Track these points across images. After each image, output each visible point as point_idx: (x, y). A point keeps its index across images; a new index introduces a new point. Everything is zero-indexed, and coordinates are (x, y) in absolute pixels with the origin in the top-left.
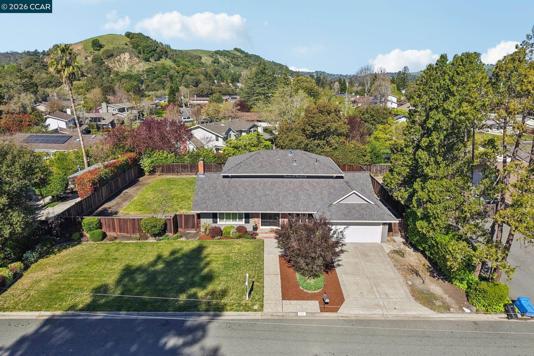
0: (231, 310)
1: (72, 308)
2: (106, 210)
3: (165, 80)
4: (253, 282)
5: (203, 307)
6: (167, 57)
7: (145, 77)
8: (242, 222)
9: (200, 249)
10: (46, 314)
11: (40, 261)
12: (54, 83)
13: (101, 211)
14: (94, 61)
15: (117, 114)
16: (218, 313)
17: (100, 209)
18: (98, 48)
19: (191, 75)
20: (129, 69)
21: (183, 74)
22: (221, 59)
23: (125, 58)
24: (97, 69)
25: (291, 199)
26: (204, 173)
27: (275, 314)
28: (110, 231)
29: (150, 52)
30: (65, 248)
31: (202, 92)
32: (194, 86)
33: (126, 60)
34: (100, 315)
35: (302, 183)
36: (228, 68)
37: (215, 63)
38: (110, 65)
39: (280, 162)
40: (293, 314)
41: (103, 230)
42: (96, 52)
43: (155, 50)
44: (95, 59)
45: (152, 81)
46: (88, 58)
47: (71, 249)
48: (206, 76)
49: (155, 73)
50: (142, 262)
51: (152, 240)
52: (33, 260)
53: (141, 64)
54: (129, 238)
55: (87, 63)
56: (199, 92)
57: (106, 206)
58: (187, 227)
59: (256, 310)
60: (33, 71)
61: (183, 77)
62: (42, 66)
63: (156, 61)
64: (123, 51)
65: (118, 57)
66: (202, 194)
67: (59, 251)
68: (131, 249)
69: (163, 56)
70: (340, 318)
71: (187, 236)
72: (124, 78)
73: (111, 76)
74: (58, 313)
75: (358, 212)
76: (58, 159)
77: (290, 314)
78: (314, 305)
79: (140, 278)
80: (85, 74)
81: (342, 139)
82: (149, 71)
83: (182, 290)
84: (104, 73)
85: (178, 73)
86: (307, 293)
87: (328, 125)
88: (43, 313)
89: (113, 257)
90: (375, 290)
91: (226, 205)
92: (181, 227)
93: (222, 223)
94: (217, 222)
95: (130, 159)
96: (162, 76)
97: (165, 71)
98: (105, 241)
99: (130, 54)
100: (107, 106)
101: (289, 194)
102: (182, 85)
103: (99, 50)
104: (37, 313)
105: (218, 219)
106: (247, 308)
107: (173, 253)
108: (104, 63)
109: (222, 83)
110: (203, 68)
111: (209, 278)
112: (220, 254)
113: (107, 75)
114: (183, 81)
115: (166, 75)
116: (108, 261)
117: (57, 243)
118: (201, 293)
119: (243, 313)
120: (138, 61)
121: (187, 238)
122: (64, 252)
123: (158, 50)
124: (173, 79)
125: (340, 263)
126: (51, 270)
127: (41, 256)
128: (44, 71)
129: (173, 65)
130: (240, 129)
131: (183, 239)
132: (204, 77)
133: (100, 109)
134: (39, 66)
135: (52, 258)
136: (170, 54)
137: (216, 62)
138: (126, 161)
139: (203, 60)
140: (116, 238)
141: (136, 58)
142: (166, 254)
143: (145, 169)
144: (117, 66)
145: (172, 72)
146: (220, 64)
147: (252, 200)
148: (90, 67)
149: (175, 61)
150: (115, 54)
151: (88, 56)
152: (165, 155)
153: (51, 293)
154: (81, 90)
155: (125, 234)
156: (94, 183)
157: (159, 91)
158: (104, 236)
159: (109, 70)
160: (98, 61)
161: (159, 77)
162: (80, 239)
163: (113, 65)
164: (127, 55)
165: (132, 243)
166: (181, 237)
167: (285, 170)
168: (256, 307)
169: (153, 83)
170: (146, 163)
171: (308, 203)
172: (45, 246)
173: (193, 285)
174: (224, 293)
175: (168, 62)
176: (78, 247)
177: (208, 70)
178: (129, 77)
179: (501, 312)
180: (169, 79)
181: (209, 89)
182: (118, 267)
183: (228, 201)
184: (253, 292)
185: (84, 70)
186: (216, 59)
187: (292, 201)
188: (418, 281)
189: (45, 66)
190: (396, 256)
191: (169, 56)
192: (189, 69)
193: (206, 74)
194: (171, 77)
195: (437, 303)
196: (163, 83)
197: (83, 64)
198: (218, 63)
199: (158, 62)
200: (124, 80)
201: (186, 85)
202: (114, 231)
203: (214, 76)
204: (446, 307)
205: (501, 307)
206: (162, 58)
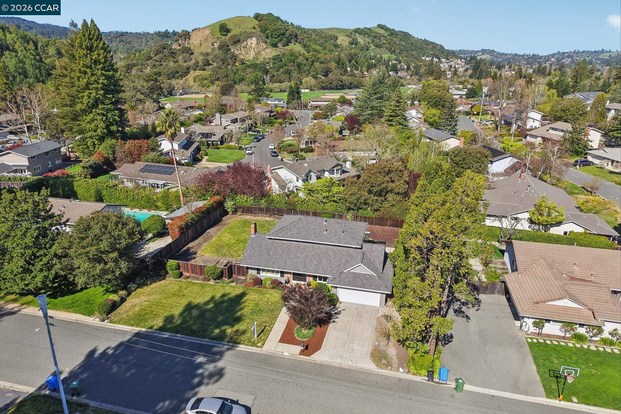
0: (243, 344)
1: (151, 328)
2: (188, 249)
3: (291, 69)
4: (266, 326)
5: (227, 339)
6: (296, 41)
7: (271, 66)
8: (278, 276)
9: (243, 295)
10: (136, 329)
11: (138, 290)
12: (180, 73)
13: (185, 250)
14: (220, 48)
15: (230, 125)
16: (235, 345)
17: (185, 248)
18: (225, 33)
19: (321, 63)
20: (255, 56)
21: (312, 62)
22: (361, 40)
23: (252, 44)
24: (222, 57)
25: (315, 263)
26: (255, 233)
27: (269, 351)
28: (185, 272)
29: (278, 36)
30: (155, 282)
31: (331, 83)
32: (323, 76)
33: (253, 46)
34: (166, 335)
35: (328, 250)
36: (368, 50)
37: (352, 44)
38: (236, 53)
39: (315, 229)
40: (281, 353)
41: (181, 271)
42: (223, 38)
43: (284, 34)
44: (222, 45)
45: (278, 71)
46: (215, 44)
47: (158, 283)
48: (338, 63)
49: (281, 61)
50: (198, 301)
51: (212, 282)
52: (133, 289)
53: (268, 50)
54: (197, 279)
55: (213, 50)
56: (327, 84)
57: (190, 245)
58: (239, 274)
59: (258, 347)
60: (162, 58)
61: (312, 65)
62: (170, 54)
63: (284, 46)
64: (250, 36)
65: (245, 43)
66: (250, 251)
67: (151, 283)
68: (196, 288)
69: (293, 41)
70: (310, 361)
71: (237, 281)
72: (249, 67)
73: (237, 64)
74: (143, 329)
75: (362, 281)
77: (279, 353)
78: (298, 349)
79: (195, 313)
80: (211, 62)
82: (276, 59)
83: (218, 326)
84: (230, 61)
85: (307, 60)
86: (298, 340)
88: (134, 328)
89: (183, 293)
90: (347, 345)
91: (265, 262)
92: (235, 274)
93: (263, 275)
94: (260, 274)
95: (215, 202)
96: (290, 64)
97: (293, 58)
98: (181, 279)
99: (257, 39)
100: (221, 117)
101: (315, 258)
102: (310, 74)
103: (226, 35)
104: (131, 328)
105: (261, 272)
106: (254, 344)
107: (223, 296)
108: (230, 50)
109: (356, 72)
110: (337, 53)
111: (238, 320)
112: (253, 301)
113: (232, 64)
114: (312, 69)
115: (294, 63)
116: (179, 296)
117: (151, 276)
118: (229, 331)
119: (250, 347)
120: (265, 46)
121: (237, 284)
122: (154, 285)
123: (287, 34)
124: (301, 67)
125: (336, 320)
126: (143, 298)
127: (139, 286)
128: (172, 59)
129: (303, 51)
130: (322, 169)
131: (234, 284)
132: (336, 65)
133: (214, 119)
134: (167, 53)
135: (146, 289)
136: (300, 37)
137: (354, 43)
138: (212, 205)
139: (339, 42)
140: (188, 277)
141: (263, 44)
142: (218, 296)
143: (228, 210)
144: (243, 53)
145: (300, 59)
146: (358, 45)
147: (285, 260)
148: (216, 55)
149: (305, 46)
150: (242, 39)
151: (215, 42)
152: (245, 199)
153: (140, 316)
154: (205, 81)
155: (195, 275)
156: (181, 229)
157: (284, 83)
158: (181, 275)
159: (234, 58)
160: (224, 47)
161: (285, 65)
162: (165, 275)
163: (239, 52)
164: (254, 41)
165: (198, 283)
166: (233, 282)
167: (316, 237)
168: (259, 345)
169: (279, 72)
170: (229, 205)
171: (327, 268)
172: (142, 279)
173: (226, 323)
174: (244, 332)
176: (163, 281)
177: (342, 55)
178: (254, 66)
179: (424, 375)
180: (297, 68)
181: (339, 80)
182: (184, 302)
183: (268, 259)
184: (262, 334)
185: (210, 58)
186: (354, 39)
187: (315, 264)
188: (384, 342)
189: (173, 54)
190: (383, 320)
191: (298, 40)
192: (319, 55)
193: (339, 61)
194: (299, 66)
195: (384, 361)
196: (290, 73)
197: (210, 51)
198: (356, 44)
199: (286, 48)
200: (248, 70)
201: (314, 75)
202: (188, 272)
203: (347, 63)
204: (389, 365)
205: (424, 372)
206: (290, 42)
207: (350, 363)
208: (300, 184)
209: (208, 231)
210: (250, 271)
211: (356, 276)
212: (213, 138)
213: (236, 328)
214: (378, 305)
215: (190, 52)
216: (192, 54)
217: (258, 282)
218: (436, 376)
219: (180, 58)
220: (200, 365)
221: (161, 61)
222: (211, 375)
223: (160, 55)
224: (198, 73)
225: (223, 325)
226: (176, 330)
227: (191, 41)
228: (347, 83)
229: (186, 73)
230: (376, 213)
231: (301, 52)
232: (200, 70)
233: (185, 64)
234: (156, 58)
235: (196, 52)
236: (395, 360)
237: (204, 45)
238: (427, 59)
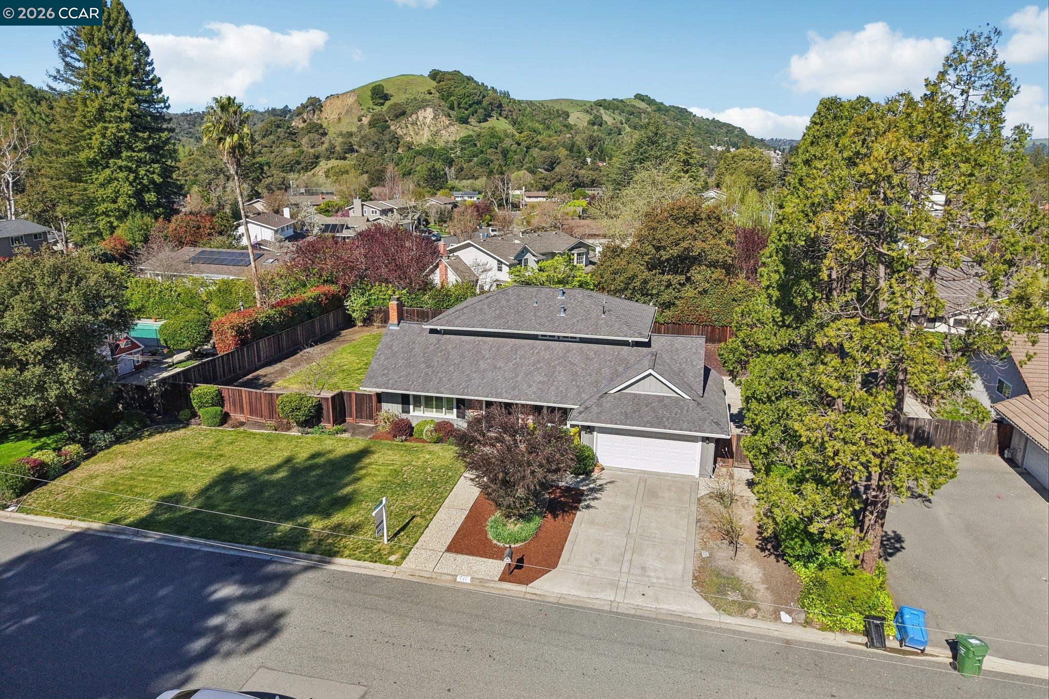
0: (349, 556)
1: (116, 521)
2: (257, 378)
3: (492, 157)
4: (414, 517)
5: (309, 545)
6: (500, 115)
7: (458, 153)
8: (451, 416)
9: (364, 453)
10: (79, 525)
11: (117, 448)
12: (303, 165)
13: (248, 379)
14: (372, 124)
15: (379, 219)
16: (328, 559)
17: (250, 376)
18: (381, 101)
19: (542, 149)
20: (431, 138)
21: (528, 148)
22: (608, 117)
23: (425, 118)
24: (375, 139)
25: (538, 378)
26: (399, 323)
27: (418, 573)
28: (235, 412)
29: (470, 106)
30: (161, 432)
31: (560, 181)
32: (546, 170)
33: (428, 121)
34: (153, 537)
35: (568, 351)
36: (620, 134)
37: (594, 124)
38: (399, 132)
39: (536, 310)
40: (449, 578)
41: (226, 409)
42: (378, 108)
43: (479, 103)
44: (376, 120)
45: (470, 161)
46: (364, 118)
47: (168, 434)
48: (571, 150)
49: (475, 145)
50: (253, 466)
51: (295, 432)
52: (103, 444)
53: (452, 129)
54: (262, 426)
55: (360, 128)
56: (553, 181)
57: (261, 372)
58: (360, 415)
59: (389, 563)
60: (274, 142)
61: (527, 152)
62: (287, 135)
63: (480, 122)
64: (422, 105)
65: (414, 116)
66: (386, 359)
67: (150, 435)
68: (254, 443)
69: (494, 114)
70: (528, 596)
71: (355, 431)
72: (420, 154)
73: (400, 151)
74: (96, 526)
75: (654, 410)
76: (219, 290)
77: (444, 577)
78: (495, 567)
79: (238, 489)
80: (355, 147)
81: (719, 273)
82: (466, 142)
83: (290, 516)
84: (388, 145)
85: (519, 144)
86: (496, 546)
87: (684, 244)
88: (76, 523)
89: (220, 452)
90: (628, 557)
91: (420, 380)
92: (351, 416)
93: (416, 415)
94: (408, 412)
95: (325, 295)
96: (489, 151)
97: (495, 140)
98: (227, 428)
99: (435, 111)
100: (363, 205)
101: (538, 369)
102: (524, 167)
103: (383, 104)
104: (67, 522)
105: (411, 407)
106: (378, 557)
107: (314, 456)
108: (389, 127)
109: (600, 164)
110: (568, 136)
111: (345, 502)
112: (388, 465)
113: (392, 150)
114: (527, 160)
115: (496, 148)
116: (209, 457)
117: (154, 421)
118: (318, 526)
119: (367, 564)
120: (448, 123)
121: (353, 434)
122: (158, 438)
123: (485, 103)
124: (508, 156)
125: (592, 503)
126: (122, 461)
127: (119, 440)
128: (290, 143)
129: (510, 129)
130: (550, 251)
131: (346, 435)
132: (566, 153)
133: (350, 209)
134: (283, 134)
135: (136, 445)
136: (507, 108)
137: (597, 122)
138: (316, 298)
139: (571, 121)
140: (241, 424)
141: (444, 118)
142: (302, 456)
143: (354, 315)
144: (412, 133)
145: (507, 143)
146: (604, 126)
147: (468, 376)
148: (365, 136)
149: (514, 123)
150: (409, 110)
151: (363, 116)
152: (390, 292)
153: (99, 497)
154: (345, 176)
155: (258, 419)
156: (240, 331)
157: (479, 180)
158: (224, 419)
159: (395, 140)
160: (379, 124)
161: (482, 152)
162: (188, 420)
163: (405, 131)
164: (429, 113)
165: (262, 434)
166: (345, 431)
167: (540, 324)
168: (392, 558)
169: (472, 164)
170: (355, 304)
171: (567, 389)
172: (132, 425)
173: (313, 509)
174: (354, 529)
175: (500, 124)
176: (182, 431)
177: (579, 139)
178: (429, 152)
179: (856, 631)
180: (501, 157)
181: (573, 176)
182: (217, 469)
183: (427, 374)
184: (402, 533)
185: (354, 140)
186: (596, 117)
187: (539, 383)
188: (723, 554)
189: (292, 135)
190: (716, 505)
191: (504, 113)
192: (539, 137)
193: (573, 146)
194: (505, 153)
195: (732, 596)
196: (489, 164)
197: (354, 130)
198: (601, 125)
199: (483, 125)
200: (420, 159)
201: (530, 167)
202: (242, 412)
203: (586, 151)
204: (745, 606)
205: (856, 621)
206: (490, 116)
207: (639, 601)
208: (505, 276)
210: (386, 405)
211: (641, 401)
212: (345, 233)
213: (337, 518)
214: (696, 473)
215: (321, 131)
216: (325, 134)
217: (404, 430)
218: (891, 631)
219: (305, 141)
220: (221, 606)
221: (271, 147)
222: (245, 631)
223: (271, 137)
224: (333, 163)
225: (302, 515)
226: (182, 525)
227: (324, 115)
228: (586, 180)
229: (312, 163)
231: (508, 131)
232: (337, 159)
233: (312, 151)
234: (265, 141)
235: (332, 131)
236: (762, 592)
237: (345, 121)
238: (720, 149)
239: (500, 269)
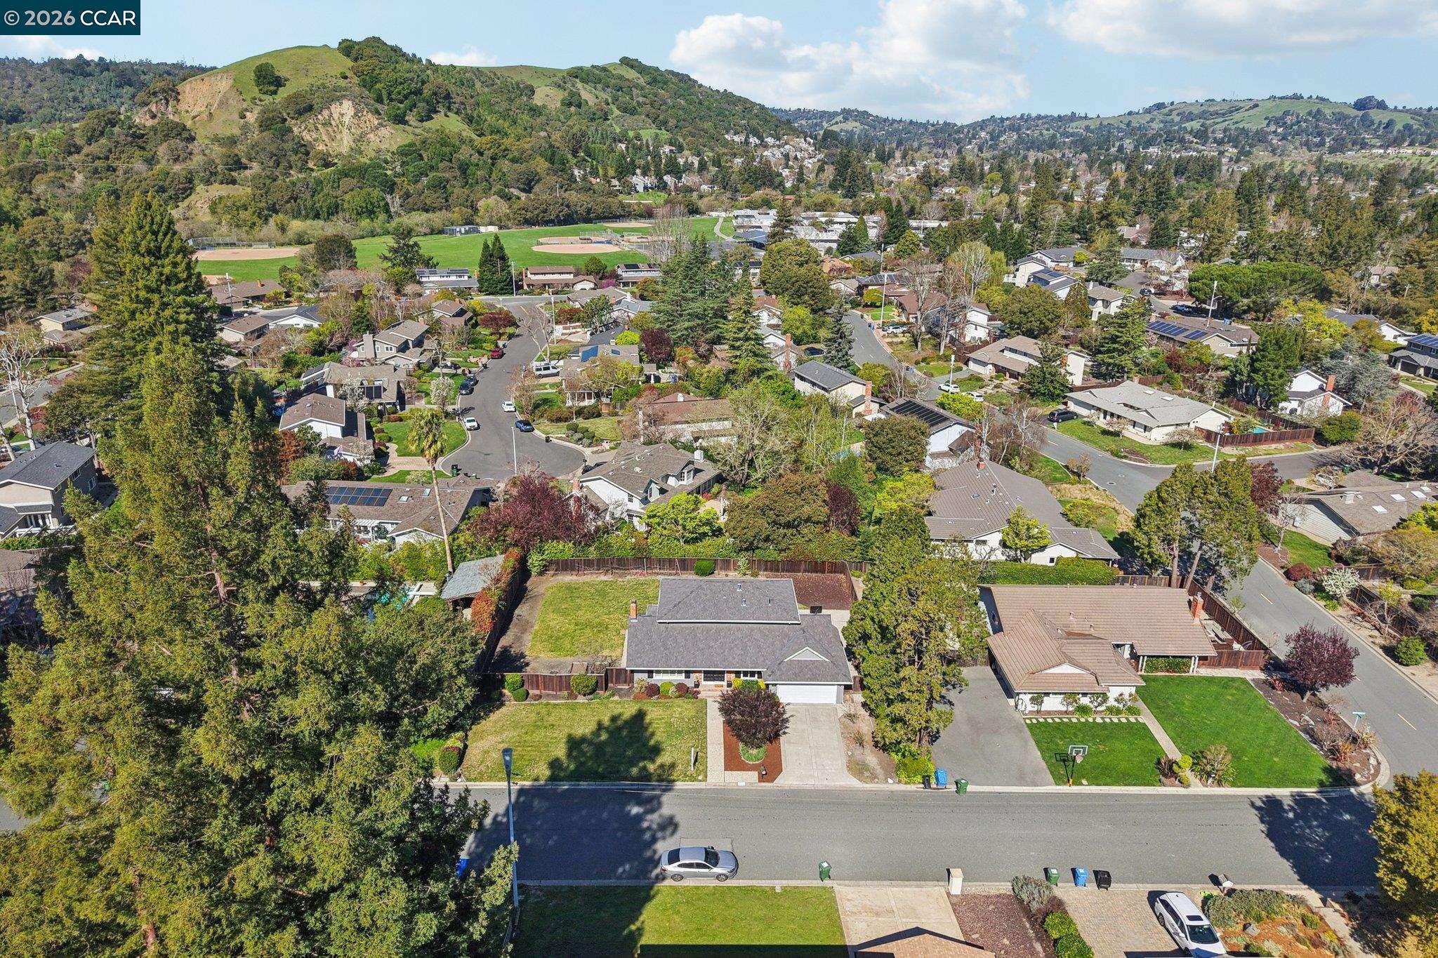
0: (679, 780)
1: (536, 779)
2: (506, 649)
3: (447, 175)
4: (698, 752)
5: (655, 778)
6: (449, 109)
7: (398, 169)
8: (682, 677)
9: (641, 713)
10: (517, 784)
11: (474, 728)
12: (171, 192)
13: (501, 651)
14: (265, 124)
15: (395, 356)
16: (670, 784)
18: (272, 88)
19: (514, 161)
20: (354, 146)
21: (493, 158)
22: (587, 94)
23: (342, 115)
24: (272, 148)
26: (636, 616)
27: (718, 784)
28: (532, 689)
29: (406, 97)
30: (492, 712)
31: (545, 211)
32: (523, 190)
33: (347, 119)
35: (752, 631)
36: (606, 119)
37: (570, 104)
38: (307, 137)
39: (727, 601)
40: (734, 784)
41: (526, 688)
42: (268, 99)
43: (418, 92)
44: (268, 119)
45: (416, 182)
46: (248, 114)
47: (498, 713)
48: (552, 161)
49: (422, 159)
50: (581, 732)
51: (583, 699)
52: (469, 726)
53: (384, 132)
54: (556, 697)
55: (245, 128)
56: (535, 211)
57: (504, 643)
58: (618, 682)
59: (700, 780)
60: (110, 151)
61: (493, 164)
62: (129, 139)
63: (422, 121)
64: (334, 96)
65: (326, 113)
66: (636, 646)
67: (487, 715)
68: (564, 711)
69: (440, 108)
70: (776, 788)
71: (621, 694)
72: (346, 176)
73: (311, 165)
74: (528, 783)
75: (810, 670)
77: (732, 784)
78: (754, 776)
79: (587, 749)
80: (244, 160)
82: (409, 153)
83: (633, 763)
84: (293, 158)
85: (481, 154)
86: (748, 763)
89: (549, 723)
90: (814, 760)
91: (661, 660)
92: (612, 683)
93: (658, 679)
94: (652, 677)
96: (441, 165)
97: (447, 150)
98: (532, 701)
99: (355, 105)
100: (372, 340)
101: (736, 645)
102: (494, 189)
103: (275, 93)
104: (508, 783)
105: (654, 674)
106: (693, 779)
107: (614, 719)
108: (290, 130)
109: (594, 181)
110: (543, 134)
113: (299, 164)
114: (494, 176)
115: (451, 161)
116: (546, 727)
119: (691, 783)
120: (376, 122)
121: (622, 697)
122: (493, 716)
123: (426, 92)
124: (469, 172)
125: (787, 730)
126: (492, 739)
128: (138, 153)
129: (468, 132)
131: (616, 698)
132: (547, 165)
133: (358, 346)
134: (123, 137)
135: (486, 724)
136: (458, 100)
137: (573, 101)
139: (538, 100)
140: (540, 697)
141: (370, 115)
142: (606, 721)
143: (533, 570)
144: (325, 138)
145: (465, 153)
146: (583, 109)
148: (256, 144)
149: (470, 120)
150: (316, 102)
151: (246, 110)
152: (561, 546)
154: (244, 215)
155: (550, 692)
156: (493, 617)
157: (438, 215)
158: (527, 694)
159: (303, 150)
160: (273, 123)
161: (432, 168)
162: (502, 699)
163: (314, 136)
164: (347, 108)
165: (563, 704)
166: (614, 695)
167: (732, 614)
168: (700, 777)
169: (419, 186)
170: (533, 561)
171: (757, 658)
173: (641, 758)
175: (451, 124)
176: (504, 708)
177: (556, 137)
178: (359, 173)
179: (919, 782)
180: (458, 173)
181: (561, 204)
182: (561, 736)
183: (667, 655)
184: (697, 762)
185: (241, 149)
186: (572, 94)
187: (739, 655)
188: (859, 751)
189: (138, 138)
190: (847, 721)
191: (454, 107)
192: (507, 142)
193: (553, 154)
194: (464, 168)
195: (867, 774)
196: (445, 187)
197: (237, 132)
198: (579, 106)
199: (427, 124)
200: (346, 183)
201: (501, 190)
202: (538, 688)
203: (570, 156)
204: (873, 777)
205: (919, 779)
206: (436, 112)
207: (826, 783)
208: (636, 506)
209: (517, 612)
210: (637, 676)
211: (803, 665)
213: (659, 761)
214: (834, 701)
215: (185, 135)
216: (191, 139)
217: (653, 691)
218: (933, 781)
219: (162, 150)
220: (639, 818)
221: (107, 158)
222: (662, 827)
223: (103, 141)
224: (217, 190)
225: (638, 761)
226: (576, 776)
227: (182, 107)
228: (581, 210)
229: (185, 190)
230: (783, 554)
231: (464, 134)
232: (222, 183)
233: (177, 168)
234: (94, 148)
235: (202, 135)
236: (879, 770)
237: (221, 117)
238: (737, 138)
239: (630, 500)
